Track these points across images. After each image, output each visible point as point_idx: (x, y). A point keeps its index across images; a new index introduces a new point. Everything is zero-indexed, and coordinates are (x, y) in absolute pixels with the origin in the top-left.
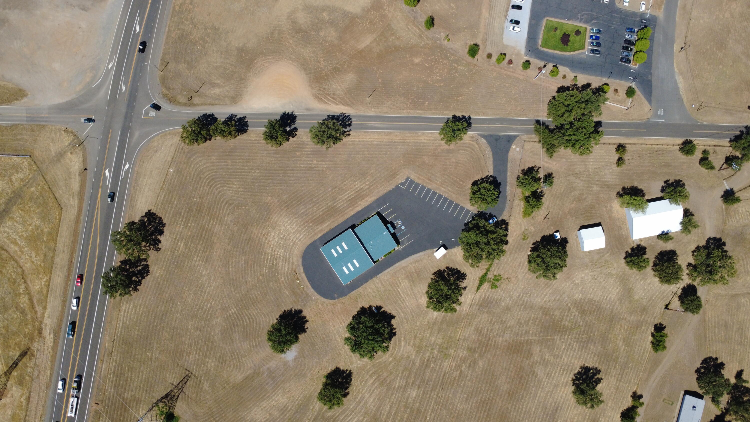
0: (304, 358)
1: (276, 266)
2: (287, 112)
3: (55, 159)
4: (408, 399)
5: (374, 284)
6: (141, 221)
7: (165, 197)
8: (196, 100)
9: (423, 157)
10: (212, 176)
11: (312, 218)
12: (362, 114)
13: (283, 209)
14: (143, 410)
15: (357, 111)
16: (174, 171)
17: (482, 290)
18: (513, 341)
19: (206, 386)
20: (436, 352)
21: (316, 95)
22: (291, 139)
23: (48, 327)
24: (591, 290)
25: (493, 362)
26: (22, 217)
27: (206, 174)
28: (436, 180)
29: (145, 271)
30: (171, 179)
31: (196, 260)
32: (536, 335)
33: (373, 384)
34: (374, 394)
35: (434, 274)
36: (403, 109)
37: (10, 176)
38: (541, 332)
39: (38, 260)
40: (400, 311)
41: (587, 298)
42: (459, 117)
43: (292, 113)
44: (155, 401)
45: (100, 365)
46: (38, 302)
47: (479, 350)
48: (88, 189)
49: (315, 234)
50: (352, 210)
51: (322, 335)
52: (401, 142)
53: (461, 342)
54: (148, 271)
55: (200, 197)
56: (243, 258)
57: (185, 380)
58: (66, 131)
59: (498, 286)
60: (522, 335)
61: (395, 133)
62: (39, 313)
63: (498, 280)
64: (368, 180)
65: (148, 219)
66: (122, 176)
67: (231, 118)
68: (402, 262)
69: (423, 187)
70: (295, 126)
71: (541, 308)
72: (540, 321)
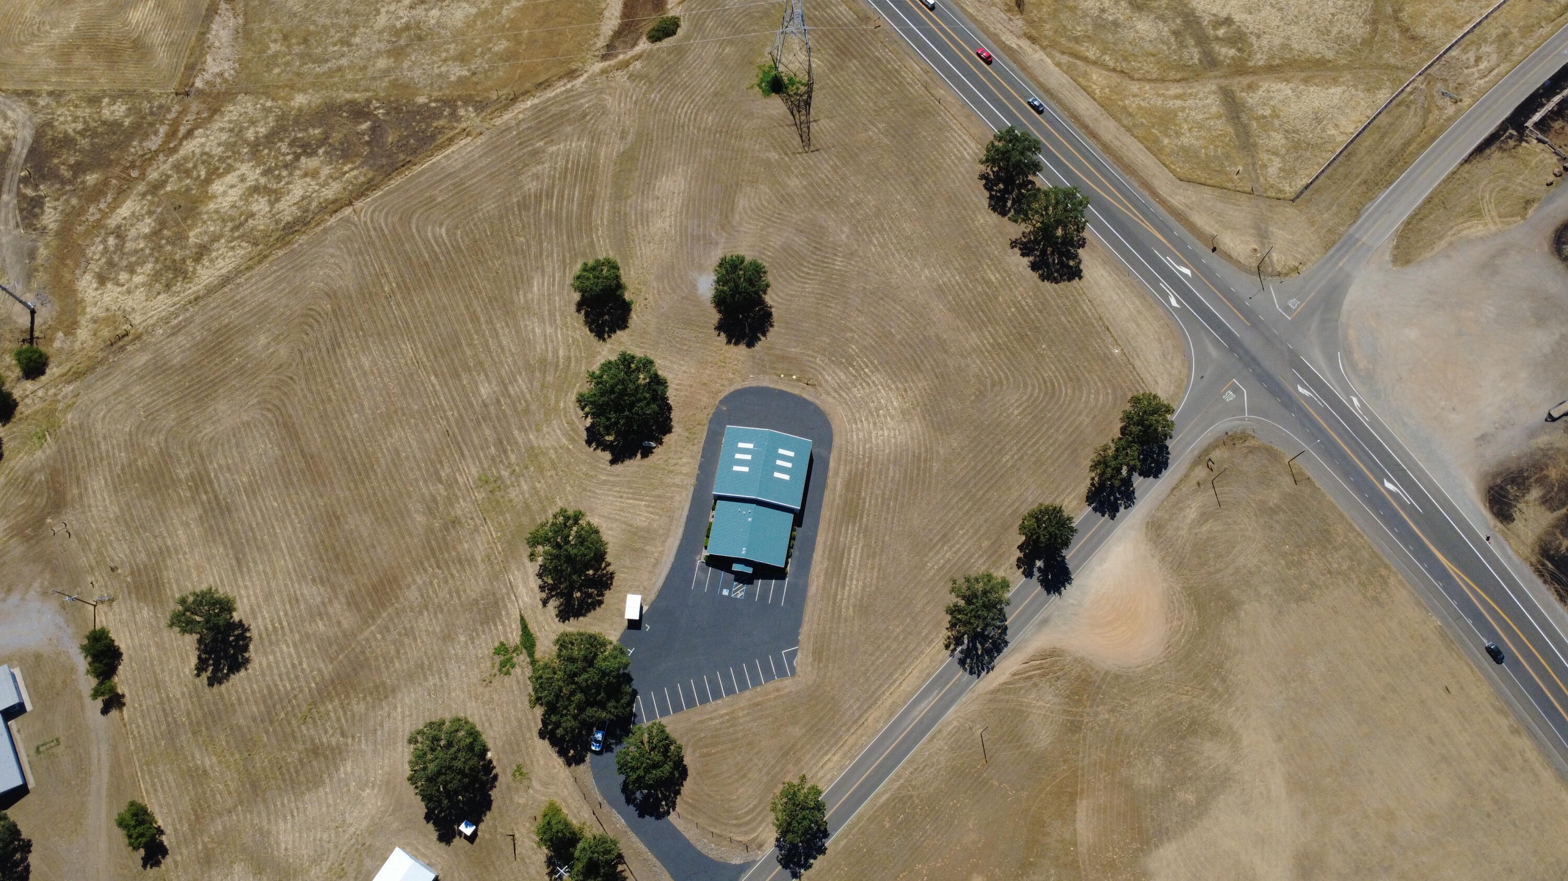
0: (683, 298)
1: (846, 368)
2: (1068, 586)
3: (1263, 226)
4: (487, 376)
5: (686, 474)
6: (1075, 257)
7: (1084, 312)
8: (1201, 473)
9: (804, 731)
10: (1060, 397)
11: (868, 476)
12: (963, 699)
13: (919, 448)
14: (819, 66)
15: (975, 695)
16: (1112, 354)
17: (514, 626)
18: (397, 598)
19: (774, 156)
20: (503, 473)
21: (1058, 656)
22: (1019, 554)
23: (1029, 51)
24: (331, 802)
25: (403, 538)
26: (1209, 129)
27: (1069, 391)
28: (748, 714)
29: (998, 205)
30: (1103, 341)
31: (953, 276)
32: (367, 640)
33: (556, 352)
34: (541, 340)
35: (612, 573)
36: (912, 773)
37: (1283, 157)
38: (363, 652)
39: (1132, 103)
40: (612, 479)
41: (327, 781)
42: (815, 858)
43: (1060, 594)
44: (815, 86)
45: (924, 66)
46: (1075, 64)
47: (439, 535)
48: (1179, 230)
49: (840, 459)
50: (825, 543)
51: (690, 347)
52: (861, 716)
53: (478, 522)
54: (994, 210)
55: (1042, 356)
56: (899, 337)
57: (806, 139)
58: (1296, 269)
59: (496, 657)
60: (391, 619)
61: (885, 722)
62: (1058, 55)
63: (503, 664)
64: (848, 608)
65: (1071, 267)
66: (1164, 285)
67: (1129, 497)
68: (677, 543)
69: (756, 682)
70: (1035, 578)
71: (393, 691)
72: (378, 668)
